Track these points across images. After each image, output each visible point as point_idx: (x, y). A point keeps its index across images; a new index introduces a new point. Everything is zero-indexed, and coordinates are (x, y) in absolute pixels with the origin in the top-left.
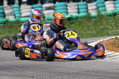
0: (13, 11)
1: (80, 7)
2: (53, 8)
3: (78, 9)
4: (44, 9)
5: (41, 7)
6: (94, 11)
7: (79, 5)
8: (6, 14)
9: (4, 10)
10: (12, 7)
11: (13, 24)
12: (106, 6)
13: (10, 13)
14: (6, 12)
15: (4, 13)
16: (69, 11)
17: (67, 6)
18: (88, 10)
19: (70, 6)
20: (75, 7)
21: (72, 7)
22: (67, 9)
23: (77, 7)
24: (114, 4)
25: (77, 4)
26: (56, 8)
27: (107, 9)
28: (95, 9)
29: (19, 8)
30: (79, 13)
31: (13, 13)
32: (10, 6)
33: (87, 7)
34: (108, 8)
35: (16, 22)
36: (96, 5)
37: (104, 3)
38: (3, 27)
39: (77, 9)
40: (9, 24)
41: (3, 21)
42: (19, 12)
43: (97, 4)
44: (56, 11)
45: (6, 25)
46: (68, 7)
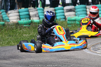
0: (37, 13)
2: (74, 10)
4: (65, 11)
5: (63, 9)
8: (31, 16)
9: (29, 12)
10: (36, 10)
11: (37, 25)
13: (35, 15)
14: (31, 14)
15: (29, 15)
17: (86, 8)
22: (86, 11)
26: (76, 10)
29: (43, 10)
31: (37, 15)
32: (35, 9)
35: (40, 23)
38: (29, 28)
40: (33, 25)
41: (28, 22)
42: (43, 14)
44: (76, 12)
45: (31, 25)
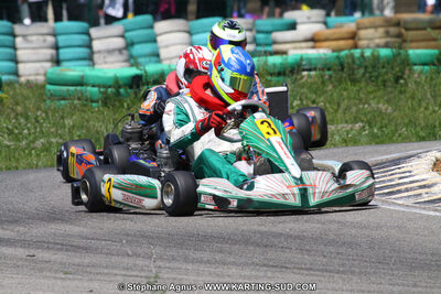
1: (62, 40)
3: (57, 47)
6: (117, 57)
7: (58, 31)
12: (159, 39)
16: (21, 54)
18: (92, 53)
19: (24, 36)
20: (45, 41)
21: (34, 38)
23: (51, 39)
25: (54, 29)
27: (164, 53)
28: (120, 51)
30: (57, 62)
33: (91, 40)
34: (167, 47)
36: (123, 36)
37: (152, 27)
39: (52, 48)
43: (126, 31)
46: (19, 40)
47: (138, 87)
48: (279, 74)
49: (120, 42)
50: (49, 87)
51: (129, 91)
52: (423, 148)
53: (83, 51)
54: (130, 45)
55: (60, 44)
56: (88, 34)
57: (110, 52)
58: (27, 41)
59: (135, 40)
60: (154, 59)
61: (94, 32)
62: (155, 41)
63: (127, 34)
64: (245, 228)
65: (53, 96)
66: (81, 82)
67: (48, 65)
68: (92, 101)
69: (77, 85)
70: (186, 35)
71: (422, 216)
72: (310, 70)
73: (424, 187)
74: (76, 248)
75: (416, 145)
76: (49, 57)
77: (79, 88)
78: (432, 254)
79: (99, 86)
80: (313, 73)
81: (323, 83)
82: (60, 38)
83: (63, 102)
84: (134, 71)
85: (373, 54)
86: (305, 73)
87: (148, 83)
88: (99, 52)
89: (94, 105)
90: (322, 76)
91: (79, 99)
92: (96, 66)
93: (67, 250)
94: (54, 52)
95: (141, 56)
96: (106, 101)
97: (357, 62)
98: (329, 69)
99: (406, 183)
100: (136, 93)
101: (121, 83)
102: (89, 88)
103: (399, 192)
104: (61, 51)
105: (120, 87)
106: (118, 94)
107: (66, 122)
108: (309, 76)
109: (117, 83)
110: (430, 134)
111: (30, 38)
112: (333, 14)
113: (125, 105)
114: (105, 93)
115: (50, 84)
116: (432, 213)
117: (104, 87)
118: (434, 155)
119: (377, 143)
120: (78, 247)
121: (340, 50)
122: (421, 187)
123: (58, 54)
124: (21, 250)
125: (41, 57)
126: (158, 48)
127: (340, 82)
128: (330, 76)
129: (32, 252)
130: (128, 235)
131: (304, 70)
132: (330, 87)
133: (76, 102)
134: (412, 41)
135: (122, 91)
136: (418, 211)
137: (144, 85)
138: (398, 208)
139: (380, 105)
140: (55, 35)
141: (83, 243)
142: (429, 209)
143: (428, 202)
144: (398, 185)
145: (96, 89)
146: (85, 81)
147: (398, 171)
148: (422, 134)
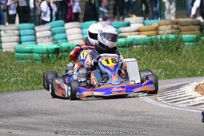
3: (20, 36)
18: (36, 38)
19: (5, 31)
20: (14, 33)
21: (9, 31)
23: (17, 32)
24: (81, 28)
25: (18, 27)
28: (49, 37)
30: (20, 42)
33: (35, 32)
34: (70, 35)
36: (50, 30)
37: (63, 26)
43: (52, 28)
47: (58, 53)
48: (123, 47)
49: (49, 33)
50: (16, 54)
51: (54, 55)
52: (190, 80)
53: (32, 37)
54: (53, 34)
55: (21, 34)
56: (34, 29)
57: (45, 37)
58: (6, 33)
59: (56, 32)
60: (65, 40)
61: (37, 28)
62: (65, 32)
63: (52, 29)
64: (109, 118)
65: (18, 58)
66: (31, 52)
67: (16, 43)
68: (37, 60)
69: (29, 53)
70: (79, 29)
71: (190, 112)
72: (137, 45)
73: (191, 98)
74: (30, 129)
75: (187, 79)
76: (16, 40)
77: (31, 54)
78: (195, 130)
79: (39, 53)
80: (138, 46)
81: (144, 51)
82: (21, 31)
83: (23, 61)
84: (56, 46)
85: (166, 38)
86: (135, 46)
87: (62, 52)
88: (40, 37)
89: (38, 62)
90: (143, 48)
91: (31, 59)
92: (38, 44)
93: (26, 130)
94: (18, 38)
95: (59, 39)
96: (43, 60)
97: (159, 41)
98: (146, 45)
99: (183, 97)
100: (57, 56)
101: (50, 51)
102: (35, 54)
103: (180, 101)
104: (22, 37)
105: (49, 53)
106: (48, 57)
107: (25, 70)
108: (137, 48)
109: (48, 52)
110: (193, 74)
111: (7, 31)
112: (147, 19)
113: (52, 62)
114: (43, 56)
115: (17, 52)
116: (195, 111)
117: (42, 53)
118: (195, 84)
119: (168, 78)
120: (31, 128)
121: (151, 35)
122: (189, 99)
123: (20, 39)
124: (5, 130)
125: (12, 40)
126: (67, 36)
127: (151, 50)
128: (147, 48)
129: (10, 131)
130: (54, 122)
131: (135, 45)
132: (147, 53)
133: (29, 61)
134: (184, 31)
135: (50, 55)
136: (188, 110)
137: (60, 52)
138: (179, 109)
139: (170, 61)
140: (19, 30)
141: (34, 126)
142: (194, 109)
143: (193, 105)
144: (179, 98)
145: (38, 55)
146: (33, 51)
147: (178, 91)
148: (189, 74)
